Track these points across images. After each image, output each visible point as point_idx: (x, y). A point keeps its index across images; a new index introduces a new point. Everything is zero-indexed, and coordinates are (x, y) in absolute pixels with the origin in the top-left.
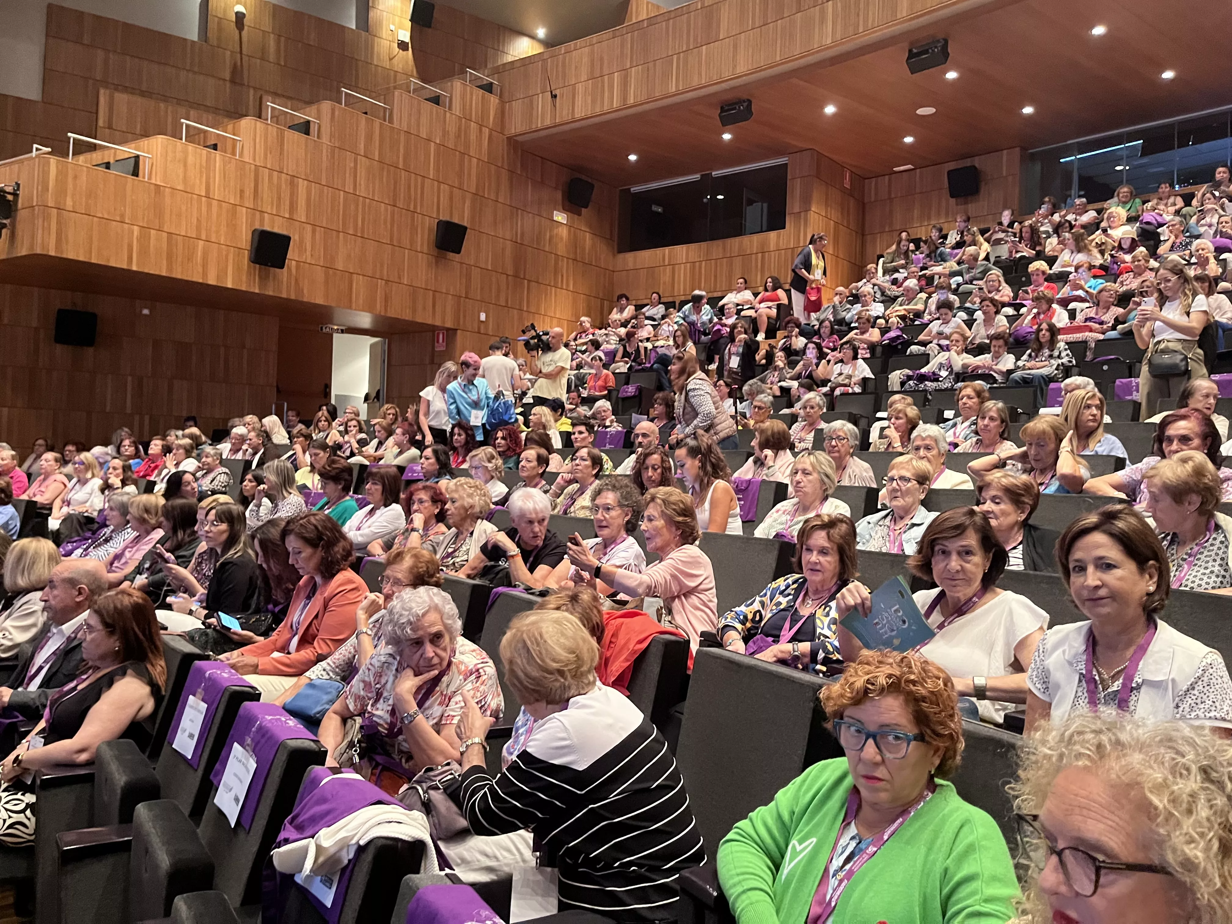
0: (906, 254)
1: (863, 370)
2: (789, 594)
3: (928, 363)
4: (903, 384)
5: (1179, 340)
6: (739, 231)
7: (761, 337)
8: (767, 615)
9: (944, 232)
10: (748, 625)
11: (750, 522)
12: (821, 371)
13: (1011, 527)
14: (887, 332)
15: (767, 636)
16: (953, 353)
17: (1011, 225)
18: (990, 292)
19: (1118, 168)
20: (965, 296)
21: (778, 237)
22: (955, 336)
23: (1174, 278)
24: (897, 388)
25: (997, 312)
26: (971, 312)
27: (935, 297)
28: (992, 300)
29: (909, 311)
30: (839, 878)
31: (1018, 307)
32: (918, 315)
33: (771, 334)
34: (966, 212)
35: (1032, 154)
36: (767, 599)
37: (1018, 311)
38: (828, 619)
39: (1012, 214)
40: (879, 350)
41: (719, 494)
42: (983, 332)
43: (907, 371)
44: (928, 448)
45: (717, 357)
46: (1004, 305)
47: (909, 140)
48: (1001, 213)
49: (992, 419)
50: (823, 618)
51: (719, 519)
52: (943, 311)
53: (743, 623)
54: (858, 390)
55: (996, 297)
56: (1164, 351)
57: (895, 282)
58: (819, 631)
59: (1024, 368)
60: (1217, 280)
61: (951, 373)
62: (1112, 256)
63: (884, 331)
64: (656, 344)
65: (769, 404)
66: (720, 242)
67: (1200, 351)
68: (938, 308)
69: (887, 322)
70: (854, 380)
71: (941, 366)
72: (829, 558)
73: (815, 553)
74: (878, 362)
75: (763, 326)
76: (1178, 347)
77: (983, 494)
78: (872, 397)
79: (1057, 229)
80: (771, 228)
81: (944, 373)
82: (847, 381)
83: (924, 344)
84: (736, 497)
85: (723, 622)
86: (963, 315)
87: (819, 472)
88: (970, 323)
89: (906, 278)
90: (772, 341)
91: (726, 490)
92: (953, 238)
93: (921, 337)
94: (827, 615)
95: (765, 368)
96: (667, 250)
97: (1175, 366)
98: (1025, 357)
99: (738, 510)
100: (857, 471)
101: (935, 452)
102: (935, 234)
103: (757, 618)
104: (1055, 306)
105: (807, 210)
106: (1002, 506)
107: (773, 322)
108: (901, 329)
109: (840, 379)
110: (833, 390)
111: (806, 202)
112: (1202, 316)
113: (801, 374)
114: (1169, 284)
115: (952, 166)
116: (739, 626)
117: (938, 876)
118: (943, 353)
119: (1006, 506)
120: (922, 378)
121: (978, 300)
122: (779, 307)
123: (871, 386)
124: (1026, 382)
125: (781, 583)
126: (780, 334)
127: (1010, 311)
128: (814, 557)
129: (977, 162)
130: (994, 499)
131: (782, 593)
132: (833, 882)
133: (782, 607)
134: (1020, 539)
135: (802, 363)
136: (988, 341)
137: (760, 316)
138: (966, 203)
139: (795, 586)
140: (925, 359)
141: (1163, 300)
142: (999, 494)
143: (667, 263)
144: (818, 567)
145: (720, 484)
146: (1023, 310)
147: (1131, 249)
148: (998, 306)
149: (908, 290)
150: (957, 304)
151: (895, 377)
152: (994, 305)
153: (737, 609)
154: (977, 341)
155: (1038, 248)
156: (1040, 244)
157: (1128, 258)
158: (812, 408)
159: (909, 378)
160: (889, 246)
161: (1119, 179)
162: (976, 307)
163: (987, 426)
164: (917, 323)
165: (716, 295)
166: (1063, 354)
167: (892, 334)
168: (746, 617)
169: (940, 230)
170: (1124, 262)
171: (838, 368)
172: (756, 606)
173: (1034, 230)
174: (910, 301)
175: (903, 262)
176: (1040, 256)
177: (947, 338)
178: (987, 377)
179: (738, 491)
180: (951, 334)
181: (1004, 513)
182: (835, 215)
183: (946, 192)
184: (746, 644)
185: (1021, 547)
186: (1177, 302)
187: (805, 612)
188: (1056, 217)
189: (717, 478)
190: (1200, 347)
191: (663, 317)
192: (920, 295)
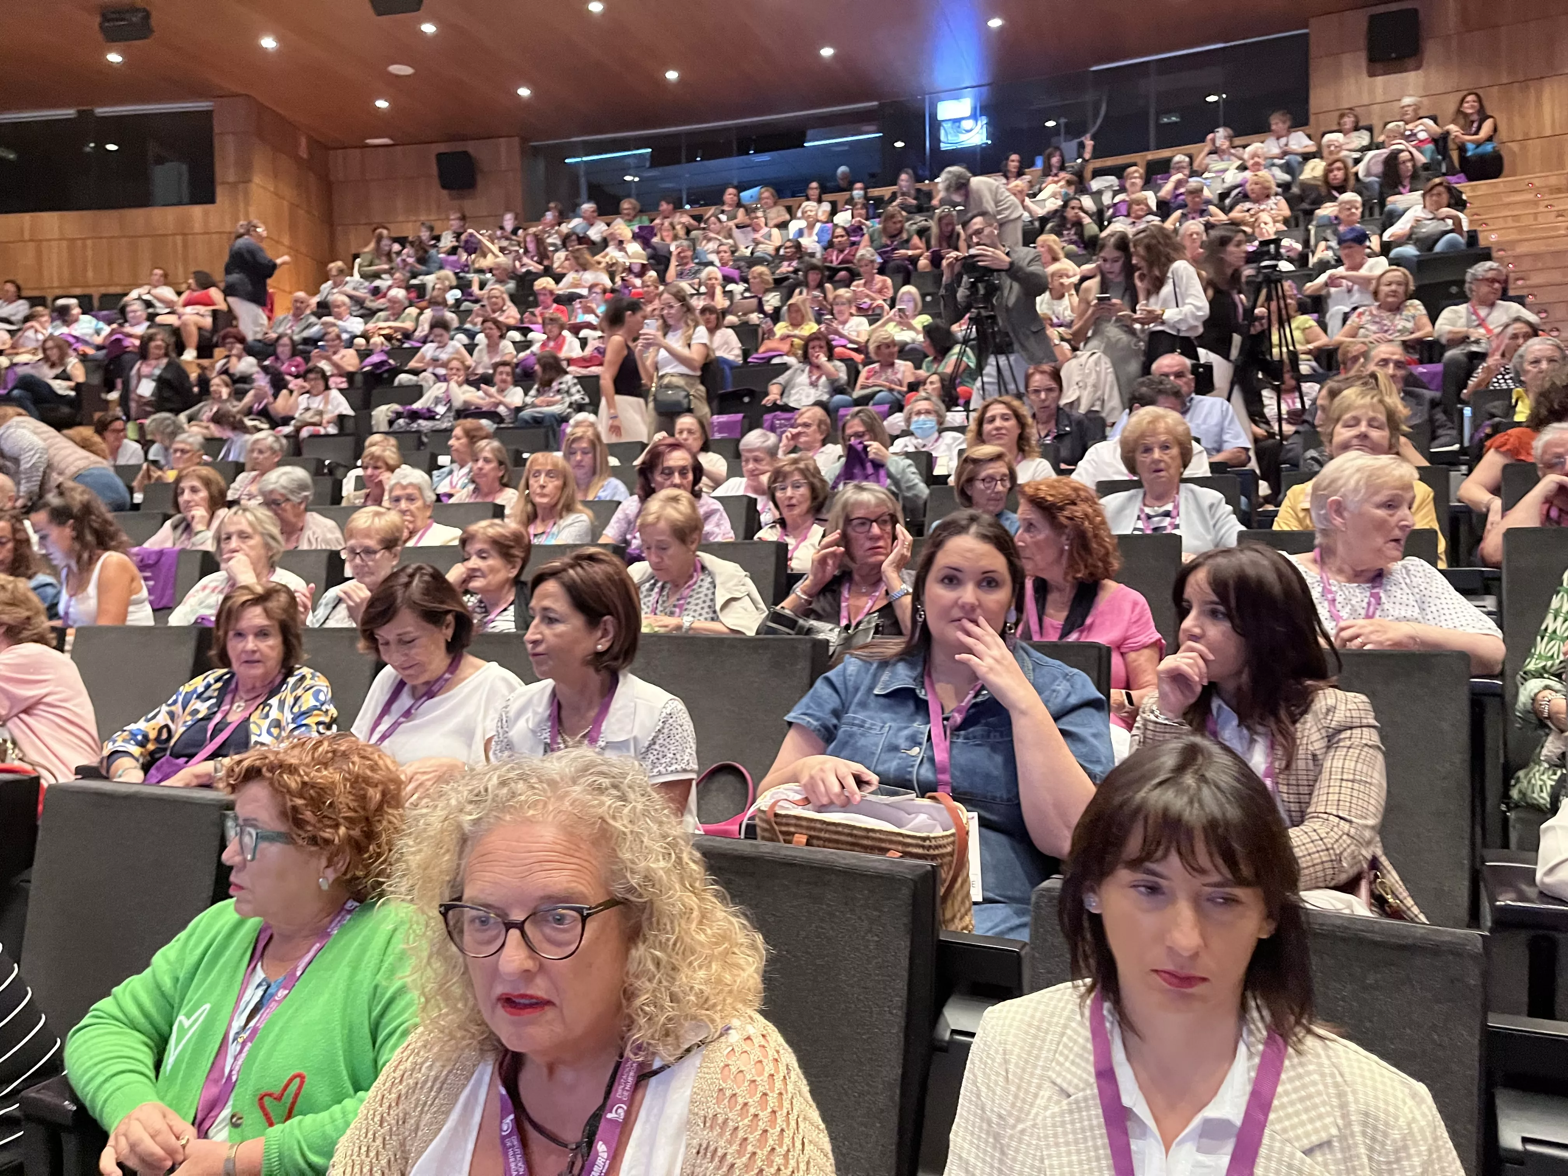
0: (389, 255)
1: (340, 405)
2: (210, 698)
3: (420, 396)
4: (391, 423)
5: (682, 375)
6: (144, 200)
7: (189, 355)
8: (179, 730)
9: (436, 233)
10: (151, 747)
11: (162, 609)
12: (281, 404)
13: (501, 586)
14: (368, 355)
15: (178, 757)
16: (453, 385)
17: (514, 232)
18: (494, 312)
19: (628, 178)
20: (464, 315)
21: (206, 214)
22: (455, 364)
23: (677, 305)
24: (384, 427)
25: (502, 337)
26: (471, 335)
27: (428, 313)
28: (496, 322)
29: (396, 330)
30: (240, 1040)
31: (525, 331)
32: (407, 335)
33: (205, 350)
34: (461, 210)
35: (534, 147)
36: (177, 709)
37: (525, 335)
38: (268, 721)
39: (516, 218)
40: (359, 379)
41: (111, 572)
42: (486, 360)
43: (396, 407)
44: (410, 499)
45: (119, 382)
46: (510, 328)
47: (382, 104)
48: (502, 216)
49: (487, 460)
50: (260, 722)
51: (113, 607)
52: (438, 331)
53: (142, 745)
54: (332, 430)
55: (501, 319)
56: (668, 387)
57: (376, 292)
58: (254, 739)
59: (533, 405)
60: (724, 313)
61: (449, 409)
62: (623, 279)
63: (364, 354)
64: (17, 359)
65: (197, 447)
66: (114, 214)
67: (702, 388)
68: (433, 326)
69: (368, 341)
70: (326, 417)
71: (437, 401)
72: (271, 642)
73: (251, 638)
74: (358, 395)
75: (192, 338)
76: (681, 382)
77: (468, 548)
78: (350, 440)
79: (566, 240)
80: (195, 200)
81: (441, 409)
82: (316, 419)
83: (416, 372)
84: (139, 575)
85: (109, 747)
86: (462, 338)
87: (262, 534)
88: (470, 348)
89: (390, 288)
90: (205, 362)
91: (123, 567)
92: (447, 241)
93: (413, 364)
94: (267, 716)
95: (198, 399)
96: (27, 217)
97: (678, 404)
98: (533, 392)
99: (145, 593)
100: (319, 532)
101: (419, 503)
102: (425, 235)
103: (165, 735)
104: (565, 333)
105: (249, 181)
106: (490, 562)
107: (208, 335)
108: (387, 353)
109: (308, 416)
110: (298, 430)
111: (245, 169)
112: (702, 349)
113: (251, 408)
114: (673, 311)
115: (443, 148)
116: (136, 750)
117: (366, 998)
118: (439, 384)
119: (494, 561)
120: (414, 416)
121: (479, 320)
122: (215, 314)
123: (350, 426)
124: (537, 422)
125: (199, 683)
126: (218, 352)
127: (516, 336)
128: (251, 643)
129: (471, 147)
130: (481, 555)
131: (199, 696)
132: (233, 1049)
133: (200, 716)
134: (512, 598)
135: (251, 393)
136: (491, 371)
137: (185, 324)
138: (462, 197)
139: (219, 685)
140: (417, 392)
141: (666, 328)
142: (485, 546)
143: (27, 236)
144: (257, 656)
145: (111, 557)
146: (531, 336)
147: (641, 274)
148: (503, 329)
149: (394, 301)
150: (455, 323)
151: (382, 413)
152: (499, 328)
153: (133, 727)
154: (480, 371)
155: (546, 263)
156: (548, 258)
157: (638, 282)
158: (261, 452)
159: (399, 415)
160: (366, 245)
161: (627, 190)
162: (478, 328)
163: (481, 469)
164: (406, 345)
165: (112, 290)
166: (573, 390)
167: (375, 358)
168: (146, 737)
169: (431, 229)
170: (635, 287)
171: (303, 401)
172: (162, 719)
173: (539, 241)
174: (397, 316)
175: (386, 267)
176: (548, 271)
177: (445, 365)
178: (493, 416)
179: (143, 566)
180: (449, 361)
181: (492, 570)
182: (289, 192)
183: (436, 182)
184: (146, 773)
185: (512, 608)
186: (680, 332)
187: (235, 717)
188: (565, 228)
189: (107, 549)
190: (702, 383)
191: (27, 319)
192: (408, 310)
